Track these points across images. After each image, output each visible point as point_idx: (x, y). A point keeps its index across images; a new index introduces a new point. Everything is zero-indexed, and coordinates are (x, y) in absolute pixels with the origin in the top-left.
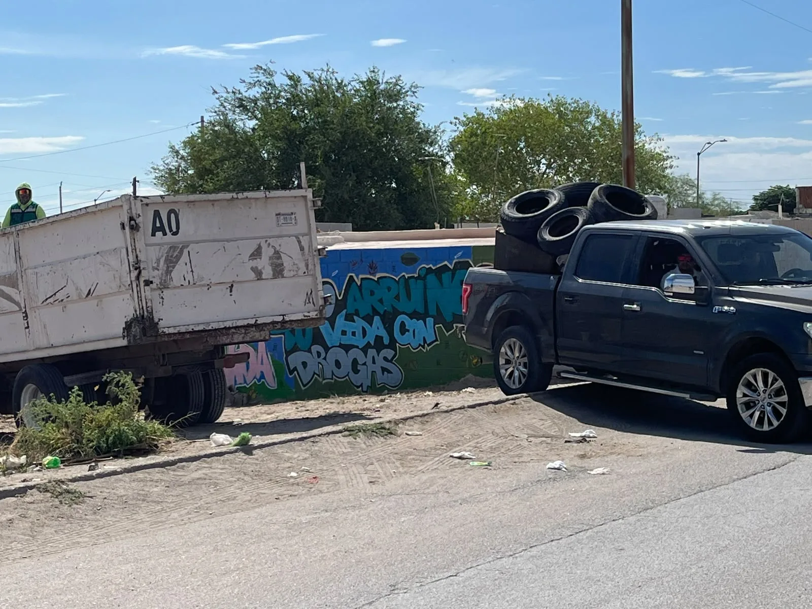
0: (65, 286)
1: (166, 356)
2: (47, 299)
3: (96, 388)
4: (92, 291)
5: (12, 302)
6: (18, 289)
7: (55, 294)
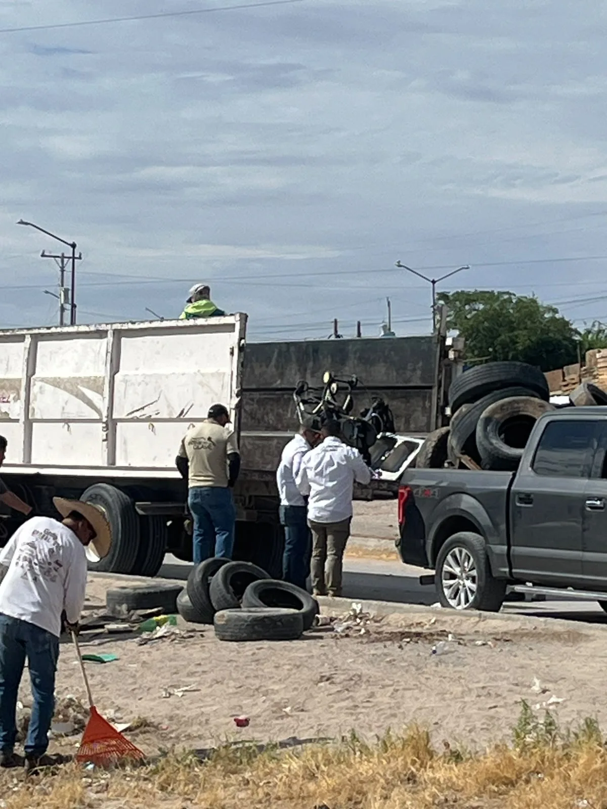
0: (156, 401)
1: (253, 498)
2: (133, 412)
3: (169, 523)
4: (185, 412)
5: (92, 408)
6: (102, 395)
7: (143, 408)
